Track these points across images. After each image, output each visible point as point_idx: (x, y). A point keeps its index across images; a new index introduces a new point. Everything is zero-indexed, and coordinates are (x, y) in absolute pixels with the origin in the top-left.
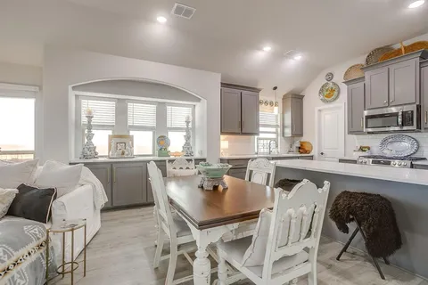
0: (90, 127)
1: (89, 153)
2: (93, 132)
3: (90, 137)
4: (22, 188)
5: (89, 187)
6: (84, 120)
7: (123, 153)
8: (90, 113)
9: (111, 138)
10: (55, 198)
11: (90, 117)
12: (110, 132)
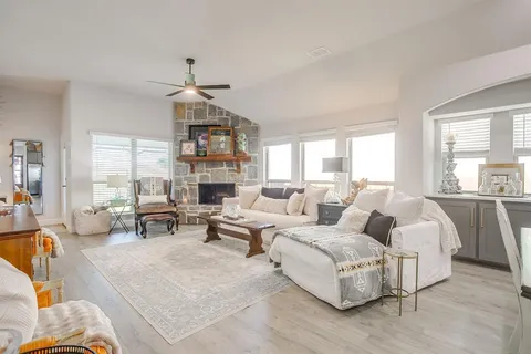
0: (451, 155)
1: (448, 187)
2: (455, 161)
3: (451, 168)
4: (375, 214)
5: (434, 223)
6: (445, 148)
7: (502, 190)
8: (452, 138)
9: (482, 168)
10: (395, 226)
11: (451, 144)
12: (483, 161)
